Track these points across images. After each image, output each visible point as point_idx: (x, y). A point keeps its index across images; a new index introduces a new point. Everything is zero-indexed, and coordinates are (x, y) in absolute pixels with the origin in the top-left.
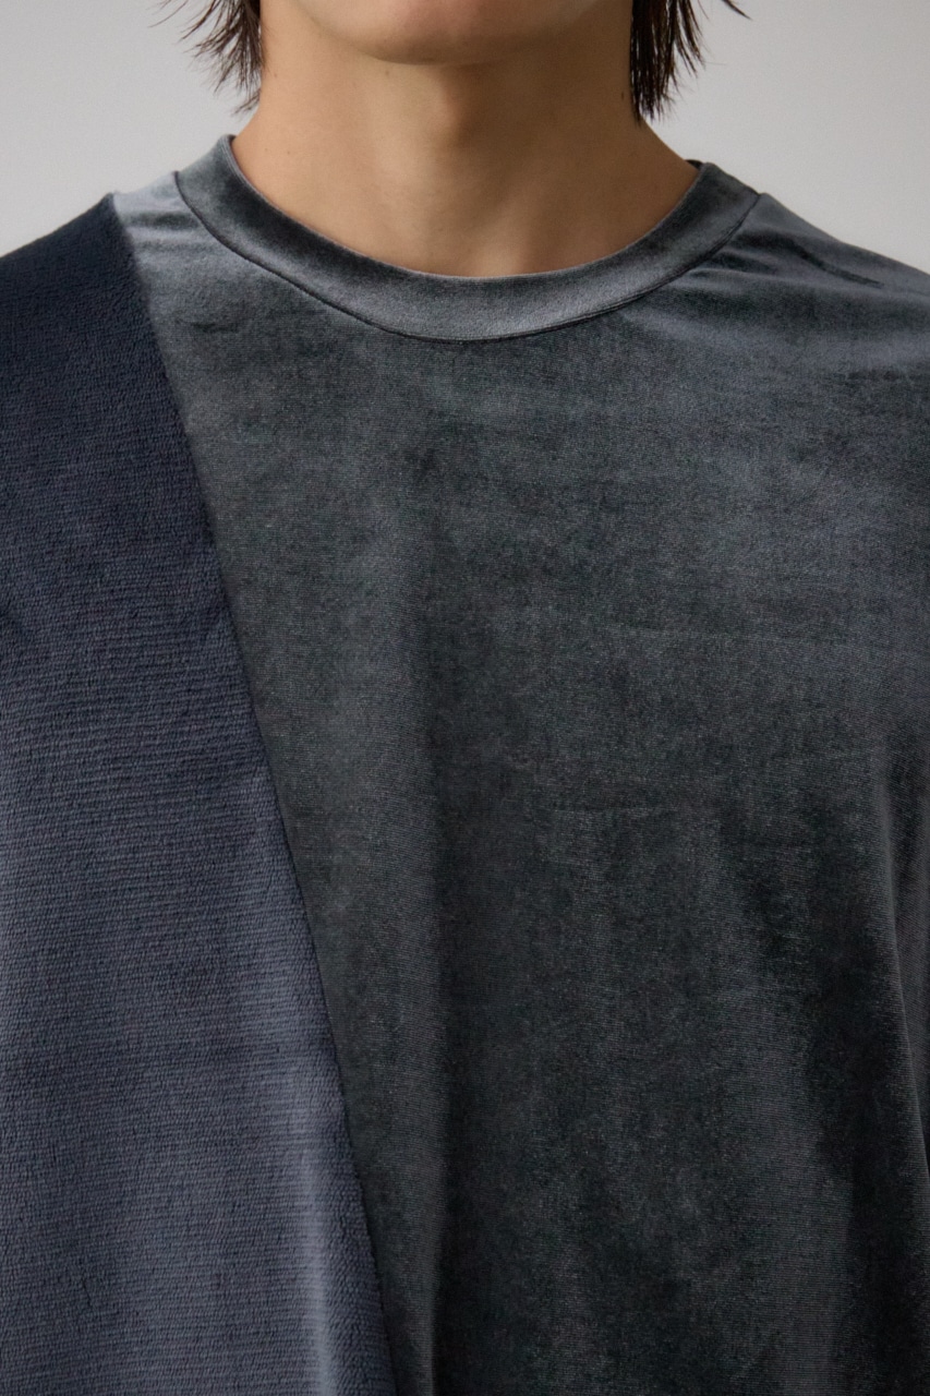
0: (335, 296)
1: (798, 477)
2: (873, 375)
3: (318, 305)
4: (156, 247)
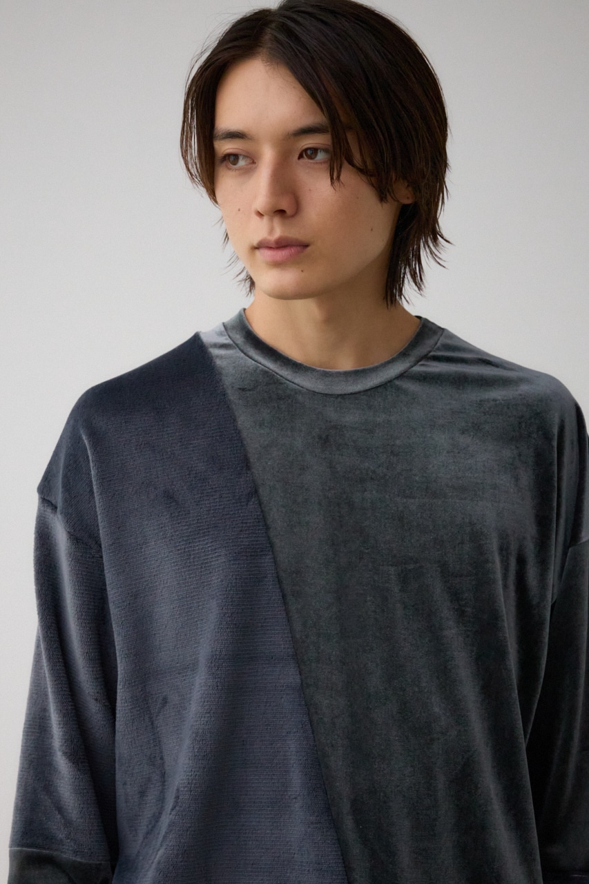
4: (221, 357)
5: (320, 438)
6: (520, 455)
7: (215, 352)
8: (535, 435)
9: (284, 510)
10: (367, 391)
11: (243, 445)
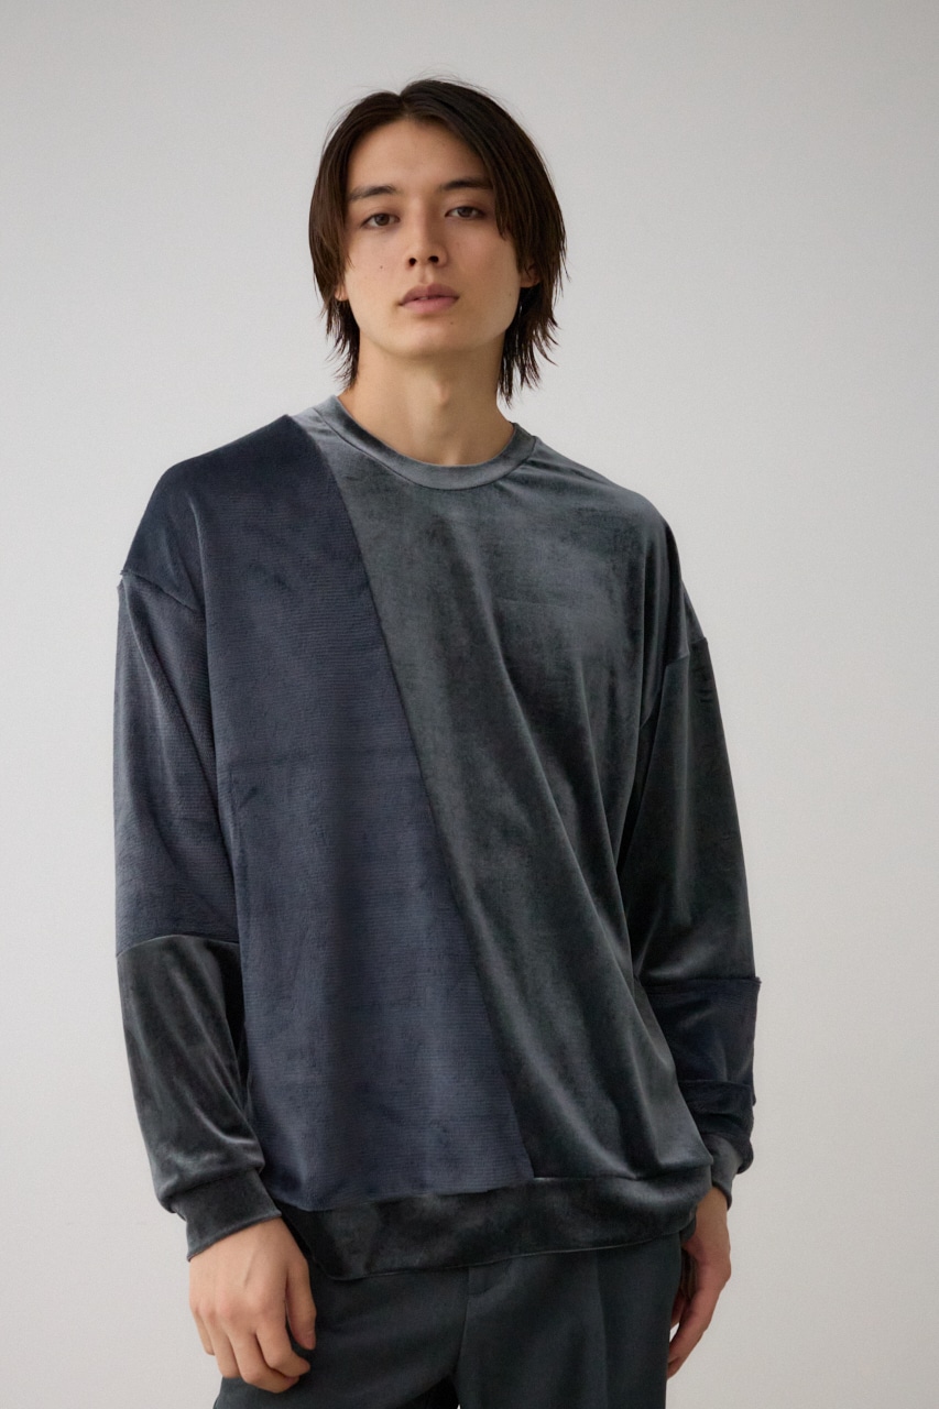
0: (397, 470)
1: (562, 548)
2: (587, 509)
3: (392, 472)
4: (324, 443)
5: (428, 532)
6: (614, 568)
7: (315, 436)
8: (629, 549)
9: (395, 603)
10: (472, 488)
11: (354, 536)
